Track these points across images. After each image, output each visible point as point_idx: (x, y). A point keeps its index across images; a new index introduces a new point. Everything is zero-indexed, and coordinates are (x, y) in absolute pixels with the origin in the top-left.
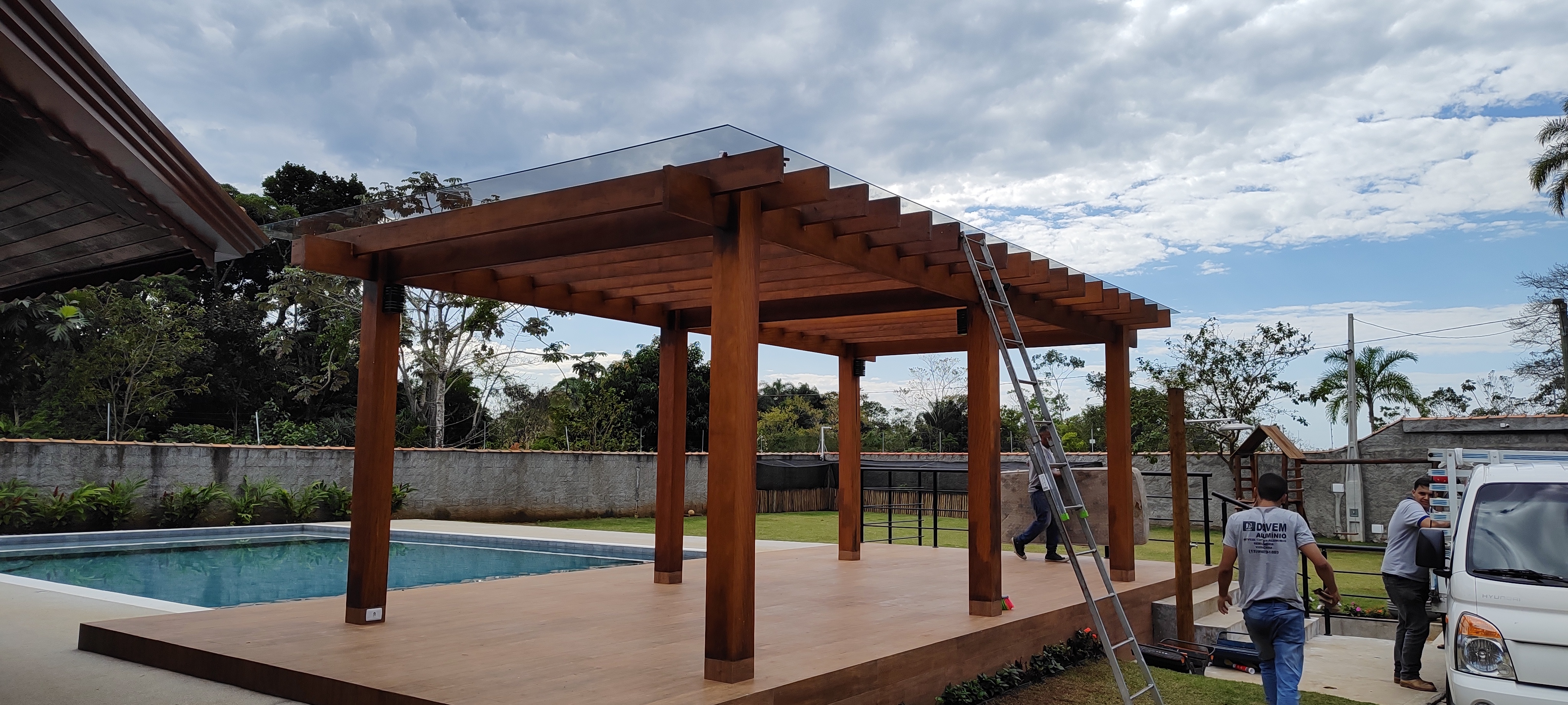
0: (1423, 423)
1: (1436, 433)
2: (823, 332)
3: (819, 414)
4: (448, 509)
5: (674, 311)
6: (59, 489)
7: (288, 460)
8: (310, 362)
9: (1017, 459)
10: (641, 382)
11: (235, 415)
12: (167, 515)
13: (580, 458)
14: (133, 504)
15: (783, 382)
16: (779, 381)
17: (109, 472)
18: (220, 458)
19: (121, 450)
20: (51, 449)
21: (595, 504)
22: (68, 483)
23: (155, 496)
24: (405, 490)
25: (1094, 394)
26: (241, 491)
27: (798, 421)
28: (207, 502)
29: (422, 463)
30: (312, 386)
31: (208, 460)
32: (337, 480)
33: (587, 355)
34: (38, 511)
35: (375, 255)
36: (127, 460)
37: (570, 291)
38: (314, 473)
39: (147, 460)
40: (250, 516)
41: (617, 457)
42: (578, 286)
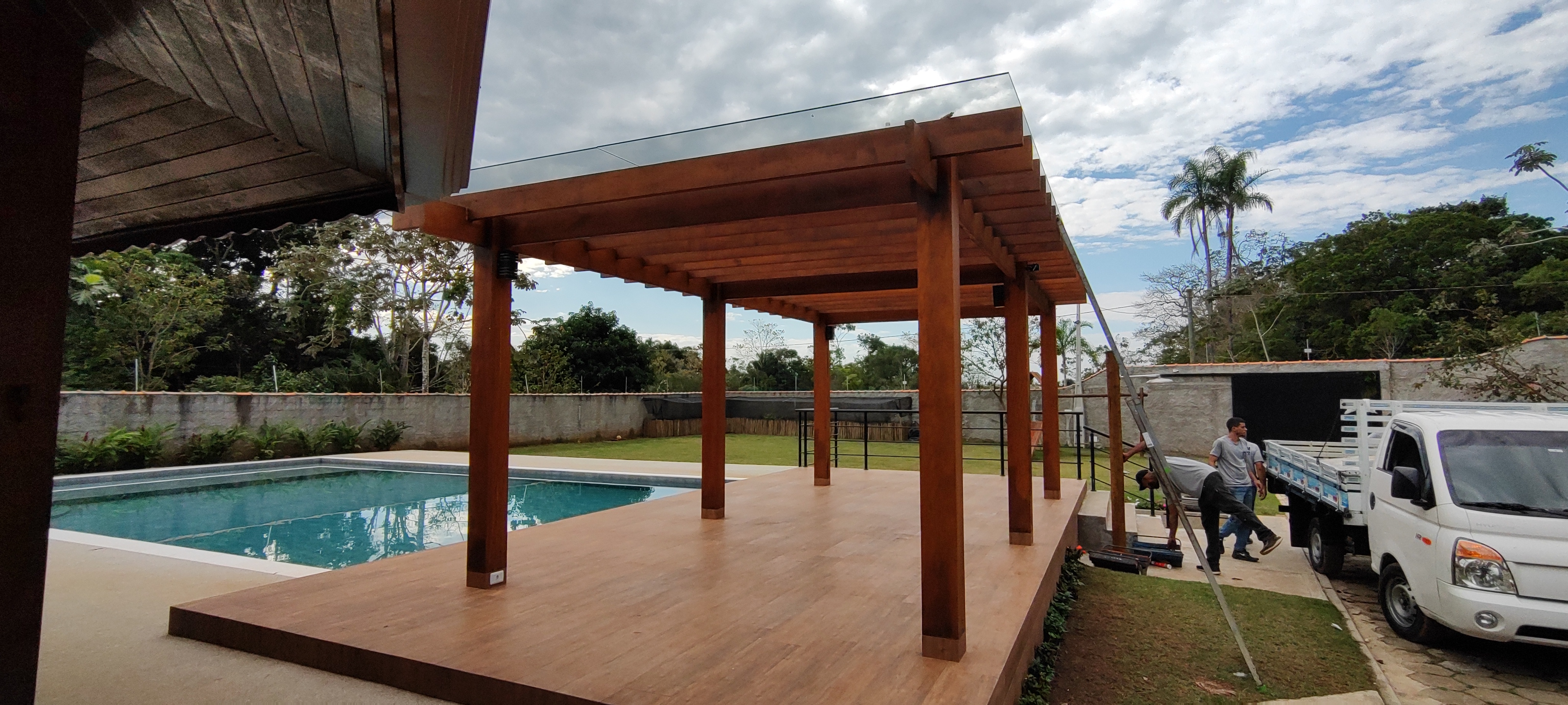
6: (89, 434)
7: (303, 405)
12: (197, 454)
13: (537, 399)
14: (163, 445)
17: (138, 419)
18: (242, 403)
19: (150, 400)
20: (80, 400)
21: (549, 433)
22: (99, 428)
23: (184, 437)
24: (401, 427)
26: (263, 430)
28: (233, 441)
29: (413, 404)
30: (318, 344)
31: (231, 407)
32: (344, 419)
34: (68, 454)
35: (488, 221)
36: (156, 407)
39: (176, 407)
40: (272, 452)
41: (564, 398)
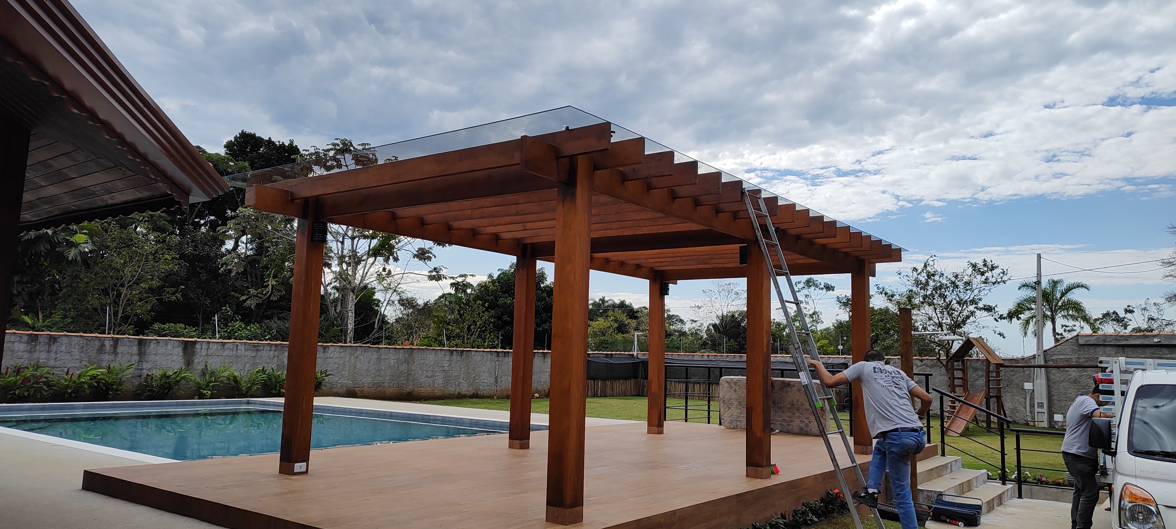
0: (1094, 338)
1: (1104, 345)
2: (637, 262)
3: (633, 323)
4: (356, 389)
5: (527, 244)
6: (70, 370)
7: (239, 351)
8: (257, 279)
9: (783, 360)
10: (501, 297)
11: (200, 317)
12: (149, 391)
13: (455, 353)
14: (124, 381)
15: (606, 299)
16: (604, 298)
17: (106, 358)
18: (188, 348)
19: (116, 341)
20: (65, 340)
21: (465, 388)
22: (77, 365)
23: (140, 376)
24: (324, 375)
25: (841, 311)
26: (203, 374)
27: (617, 328)
28: (178, 381)
29: (337, 355)
30: (257, 296)
31: (179, 350)
32: (274, 366)
33: (461, 276)
34: (54, 386)
35: (306, 200)
36: (120, 349)
37: (450, 228)
38: (257, 361)
39: (135, 349)
40: (209, 392)
41: (482, 353)
42: (456, 224)
